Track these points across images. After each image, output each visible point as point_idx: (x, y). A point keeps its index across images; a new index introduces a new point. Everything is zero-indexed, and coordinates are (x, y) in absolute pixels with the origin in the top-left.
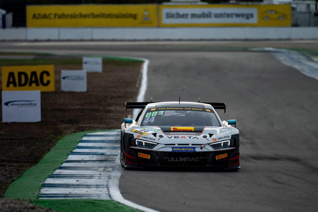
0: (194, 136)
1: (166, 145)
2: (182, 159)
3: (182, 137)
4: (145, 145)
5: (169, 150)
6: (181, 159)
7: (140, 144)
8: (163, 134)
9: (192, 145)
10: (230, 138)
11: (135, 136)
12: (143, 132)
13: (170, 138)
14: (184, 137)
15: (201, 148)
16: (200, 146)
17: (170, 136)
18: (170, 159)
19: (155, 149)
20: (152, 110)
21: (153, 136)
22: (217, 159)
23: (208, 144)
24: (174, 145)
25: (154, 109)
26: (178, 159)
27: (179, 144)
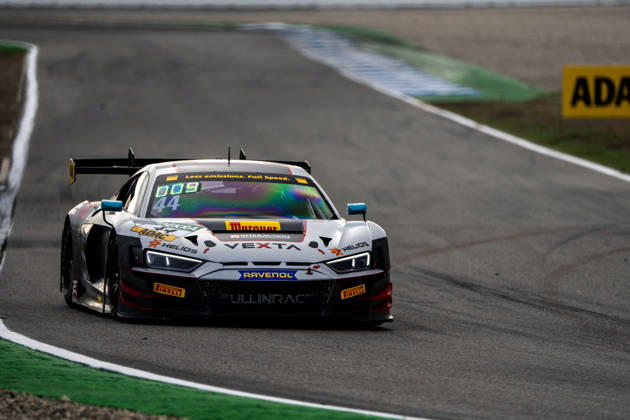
0: (289, 244)
1: (225, 264)
2: (265, 297)
3: (262, 246)
4: (171, 265)
5: (234, 275)
6: (262, 298)
7: (160, 261)
8: (213, 238)
9: (288, 264)
10: (370, 248)
11: (146, 241)
12: (163, 232)
13: (233, 247)
14: (265, 246)
15: (309, 272)
16: (307, 267)
17: (232, 244)
18: (235, 299)
19: (197, 274)
20: (168, 179)
21: (189, 244)
22: (343, 297)
23: (324, 262)
24: (245, 263)
25: (175, 178)
26: (255, 299)
27: (255, 263)
